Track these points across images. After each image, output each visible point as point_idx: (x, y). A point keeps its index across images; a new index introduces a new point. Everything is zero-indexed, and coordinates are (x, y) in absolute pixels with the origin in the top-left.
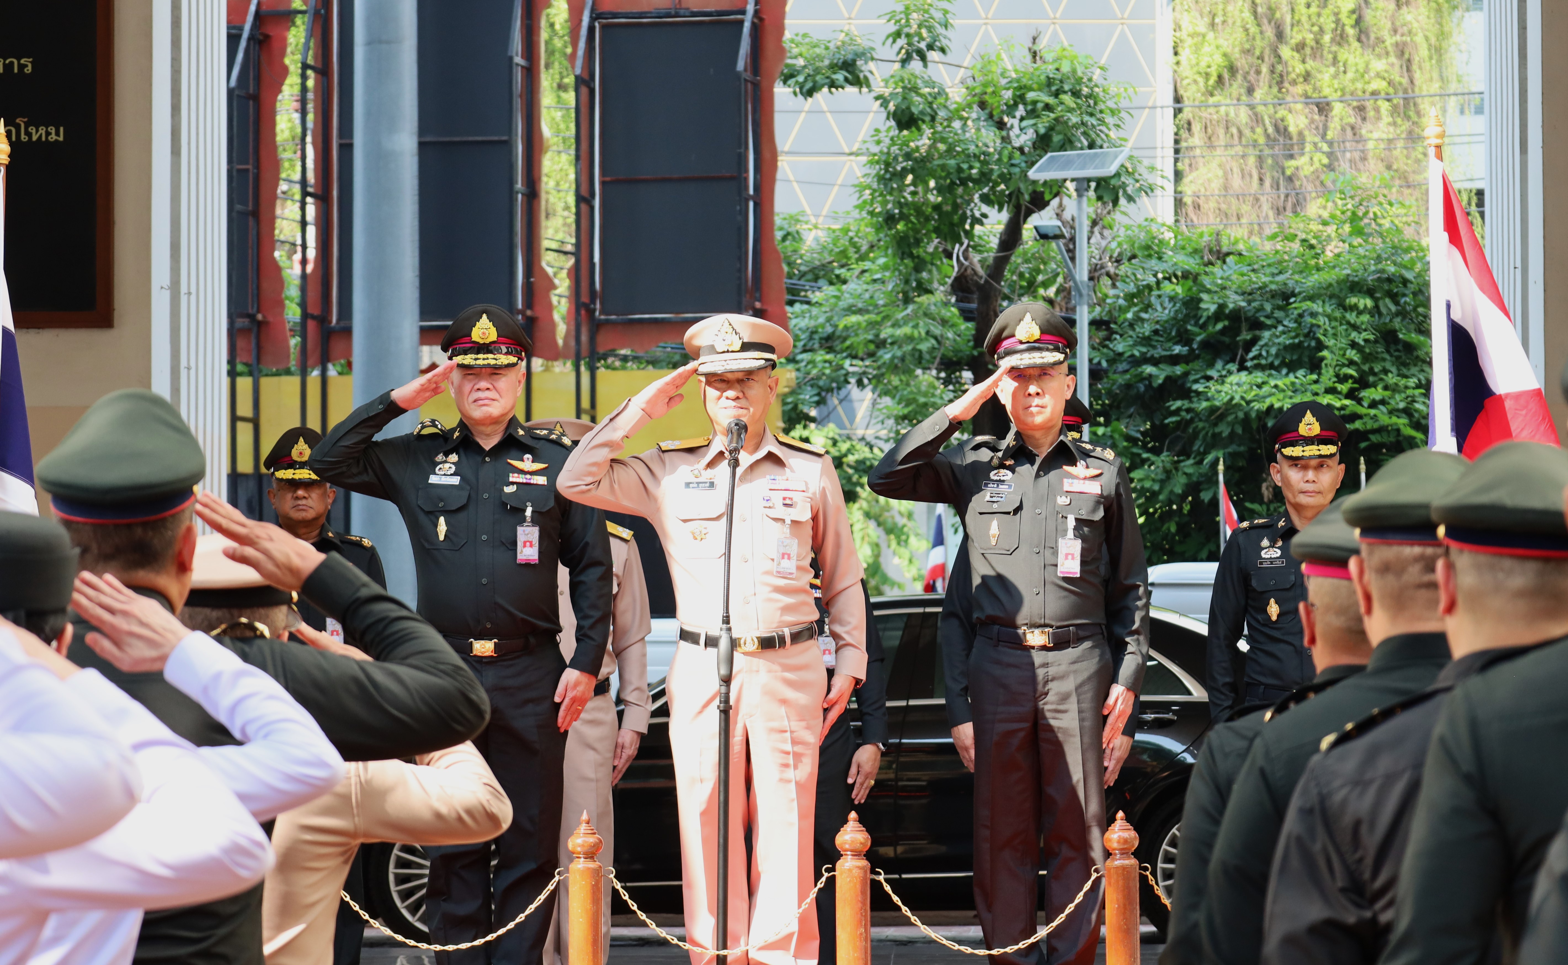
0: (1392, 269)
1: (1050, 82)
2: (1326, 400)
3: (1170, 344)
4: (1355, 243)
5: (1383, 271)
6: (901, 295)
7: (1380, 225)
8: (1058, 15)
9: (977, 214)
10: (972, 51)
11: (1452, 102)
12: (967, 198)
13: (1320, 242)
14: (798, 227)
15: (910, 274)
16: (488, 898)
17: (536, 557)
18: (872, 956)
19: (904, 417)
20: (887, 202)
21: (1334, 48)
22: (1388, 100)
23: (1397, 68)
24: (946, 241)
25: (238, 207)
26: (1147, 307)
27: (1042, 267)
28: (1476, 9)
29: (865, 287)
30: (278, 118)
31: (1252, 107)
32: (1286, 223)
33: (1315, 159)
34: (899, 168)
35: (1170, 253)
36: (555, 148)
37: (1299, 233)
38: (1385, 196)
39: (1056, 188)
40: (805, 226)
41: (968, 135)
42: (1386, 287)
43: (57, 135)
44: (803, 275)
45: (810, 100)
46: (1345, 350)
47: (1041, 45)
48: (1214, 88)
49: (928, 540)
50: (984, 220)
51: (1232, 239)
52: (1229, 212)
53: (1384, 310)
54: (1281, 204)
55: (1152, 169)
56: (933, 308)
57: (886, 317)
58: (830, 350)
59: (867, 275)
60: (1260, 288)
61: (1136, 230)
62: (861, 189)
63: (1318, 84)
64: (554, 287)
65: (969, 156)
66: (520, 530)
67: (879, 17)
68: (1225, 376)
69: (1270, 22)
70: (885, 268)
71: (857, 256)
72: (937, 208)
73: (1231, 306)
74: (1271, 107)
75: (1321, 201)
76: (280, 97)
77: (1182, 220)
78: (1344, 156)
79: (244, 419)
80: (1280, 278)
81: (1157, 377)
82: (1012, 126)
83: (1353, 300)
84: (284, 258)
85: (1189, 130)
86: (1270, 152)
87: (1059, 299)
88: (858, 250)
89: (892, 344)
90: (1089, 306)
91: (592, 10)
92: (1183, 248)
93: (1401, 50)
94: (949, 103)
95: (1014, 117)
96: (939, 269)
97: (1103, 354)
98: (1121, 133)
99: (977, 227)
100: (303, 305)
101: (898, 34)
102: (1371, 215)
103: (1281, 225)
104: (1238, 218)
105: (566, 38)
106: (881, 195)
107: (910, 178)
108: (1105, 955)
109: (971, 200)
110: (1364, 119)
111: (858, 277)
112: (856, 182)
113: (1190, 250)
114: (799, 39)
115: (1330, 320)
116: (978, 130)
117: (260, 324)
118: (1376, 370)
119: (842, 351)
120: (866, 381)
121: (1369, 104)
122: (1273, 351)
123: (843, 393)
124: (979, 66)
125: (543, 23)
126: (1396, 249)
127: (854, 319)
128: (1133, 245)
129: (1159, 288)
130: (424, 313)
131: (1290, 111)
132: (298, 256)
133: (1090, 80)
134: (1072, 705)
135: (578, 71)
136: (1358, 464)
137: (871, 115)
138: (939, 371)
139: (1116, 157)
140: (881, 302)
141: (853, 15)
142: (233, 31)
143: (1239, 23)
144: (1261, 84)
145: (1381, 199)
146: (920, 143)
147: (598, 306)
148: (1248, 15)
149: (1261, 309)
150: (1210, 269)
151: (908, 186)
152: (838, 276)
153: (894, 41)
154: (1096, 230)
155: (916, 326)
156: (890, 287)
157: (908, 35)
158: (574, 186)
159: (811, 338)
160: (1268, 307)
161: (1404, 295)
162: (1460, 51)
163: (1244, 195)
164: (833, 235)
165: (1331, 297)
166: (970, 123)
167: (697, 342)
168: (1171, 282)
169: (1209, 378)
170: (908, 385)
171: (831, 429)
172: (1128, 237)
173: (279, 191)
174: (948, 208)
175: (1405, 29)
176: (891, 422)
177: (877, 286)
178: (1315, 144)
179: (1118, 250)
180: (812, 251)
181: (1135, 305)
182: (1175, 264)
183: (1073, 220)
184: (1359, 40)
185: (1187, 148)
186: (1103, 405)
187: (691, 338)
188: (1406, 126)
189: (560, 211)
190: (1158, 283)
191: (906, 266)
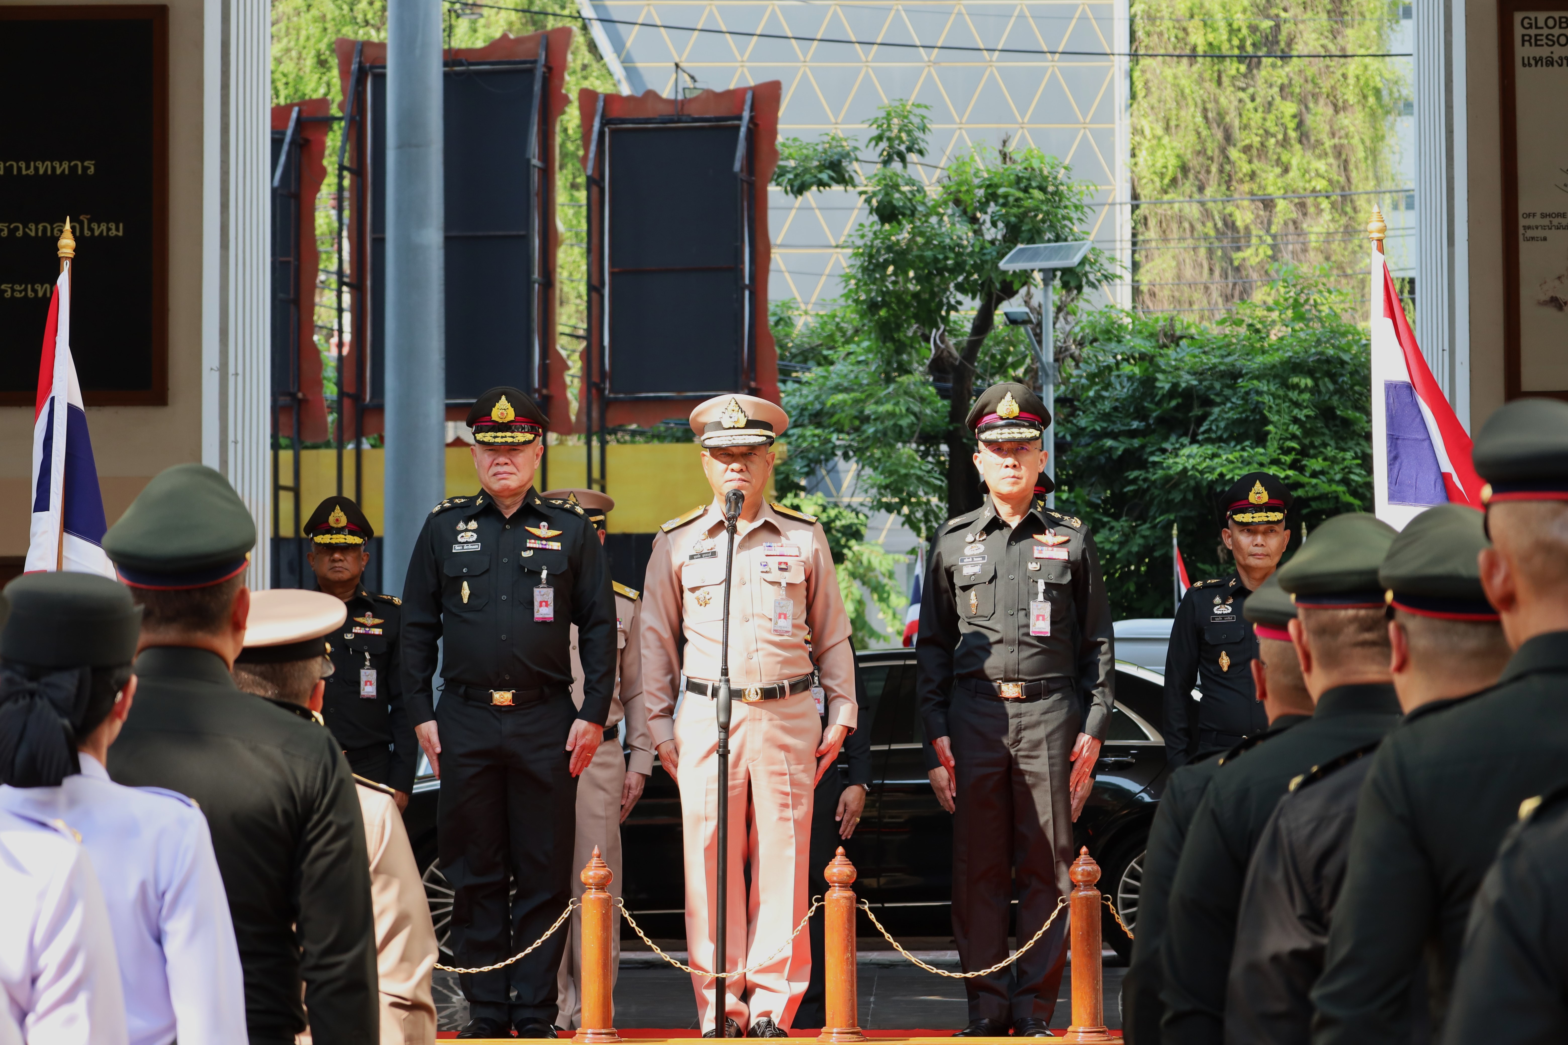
0: (1331, 352)
1: (1019, 180)
2: (1272, 471)
3: (1128, 420)
4: (1297, 328)
5: (1321, 353)
6: (883, 376)
7: (1320, 311)
8: (1026, 120)
9: (953, 301)
10: (948, 152)
11: (1387, 199)
12: (943, 286)
13: (1265, 327)
14: (790, 313)
15: (892, 356)
16: (508, 924)
17: (551, 615)
18: (858, 978)
19: (886, 487)
20: (870, 291)
21: (1279, 150)
22: (1328, 197)
23: (1335, 168)
24: (924, 325)
25: (281, 296)
26: (1107, 386)
27: (1012, 349)
28: (1407, 114)
29: (851, 368)
30: (317, 214)
31: (1202, 204)
32: (1234, 309)
33: (1261, 251)
34: (881, 260)
35: (1128, 337)
36: (568, 242)
37: (1246, 319)
38: (1324, 284)
39: (1025, 277)
40: (796, 313)
41: (944, 229)
42: (1325, 367)
43: (116, 231)
44: (794, 356)
45: (800, 198)
46: (1288, 425)
47: (1010, 148)
48: (1169, 186)
49: (907, 597)
50: (959, 307)
51: (1185, 324)
52: (1183, 299)
53: (1323, 389)
54: (1229, 291)
55: (1112, 259)
56: (912, 387)
57: (870, 395)
58: (819, 425)
59: (852, 357)
60: (1210, 369)
61: (1098, 316)
62: (847, 278)
63: (1263, 183)
64: (568, 368)
65: (944, 247)
66: (536, 591)
67: (863, 122)
68: (1179, 449)
69: (1219, 126)
70: (868, 350)
71: (843, 339)
72: (916, 295)
73: (1183, 385)
74: (1220, 204)
75: (1266, 289)
76: (318, 195)
77: (1139, 307)
78: (1286, 248)
79: (286, 488)
80: (1228, 360)
81: (1117, 449)
82: (984, 221)
83: (1295, 380)
84: (323, 341)
85: (1146, 224)
86: (1220, 245)
87: (1027, 378)
88: (844, 334)
89: (876, 420)
90: (1055, 385)
91: (603, 116)
92: (1140, 332)
93: (1338, 151)
94: (926, 200)
95: (986, 213)
96: (917, 351)
97: (1067, 429)
98: (1084, 227)
99: (953, 313)
100: (339, 384)
101: (879, 138)
102: (1312, 302)
103: (1229, 311)
104: (1191, 304)
105: (579, 142)
106: (865, 284)
107: (891, 269)
108: (1070, 977)
109: (947, 289)
110: (1305, 214)
111: (844, 359)
112: (842, 273)
113: (1146, 334)
114: (790, 143)
115: (1274, 399)
116: (953, 224)
117: (300, 402)
118: (1316, 444)
119: (829, 426)
120: (851, 453)
121: (1310, 201)
122: (1222, 425)
123: (830, 464)
124: (954, 167)
125: (558, 128)
126: (1335, 333)
127: (840, 397)
128: (1094, 330)
129: (1118, 368)
130: (450, 392)
131: (1238, 207)
132: (335, 340)
133: (1055, 178)
134: (1043, 752)
135: (590, 172)
136: (1300, 528)
137: (856, 212)
138: (919, 444)
139: (1079, 249)
140: (865, 382)
141: (839, 120)
142: (277, 136)
143: (1191, 127)
144: (1211, 183)
145: (1321, 287)
146: (900, 237)
147: (607, 385)
148: (1199, 119)
149: (1211, 387)
150: (1164, 351)
151: (890, 276)
152: (825, 358)
153: (877, 144)
154: (1061, 316)
155: (897, 404)
156: (873, 368)
157: (889, 139)
158: (585, 277)
159: (801, 414)
160: (1218, 386)
161: (1342, 375)
162: (1394, 153)
163: (1196, 284)
164: (820, 321)
165: (1275, 377)
166: (946, 218)
167: (703, 419)
168: (1129, 363)
169: (1164, 451)
170: (890, 457)
171: (819, 498)
172: (1090, 322)
173: (318, 281)
174: (926, 296)
175: (1343, 133)
176: (874, 491)
177: (862, 367)
178: (1260, 237)
179: (1081, 334)
180: (803, 336)
181: (1097, 384)
182: (1132, 348)
183: (1040, 306)
184: (1300, 142)
185: (1144, 241)
186: (1068, 475)
187: (698, 415)
188: (1343, 221)
189: (574, 300)
190: (1118, 364)
191: (888, 349)
